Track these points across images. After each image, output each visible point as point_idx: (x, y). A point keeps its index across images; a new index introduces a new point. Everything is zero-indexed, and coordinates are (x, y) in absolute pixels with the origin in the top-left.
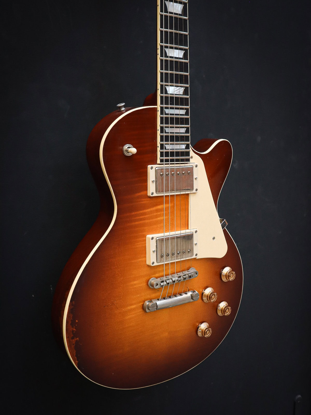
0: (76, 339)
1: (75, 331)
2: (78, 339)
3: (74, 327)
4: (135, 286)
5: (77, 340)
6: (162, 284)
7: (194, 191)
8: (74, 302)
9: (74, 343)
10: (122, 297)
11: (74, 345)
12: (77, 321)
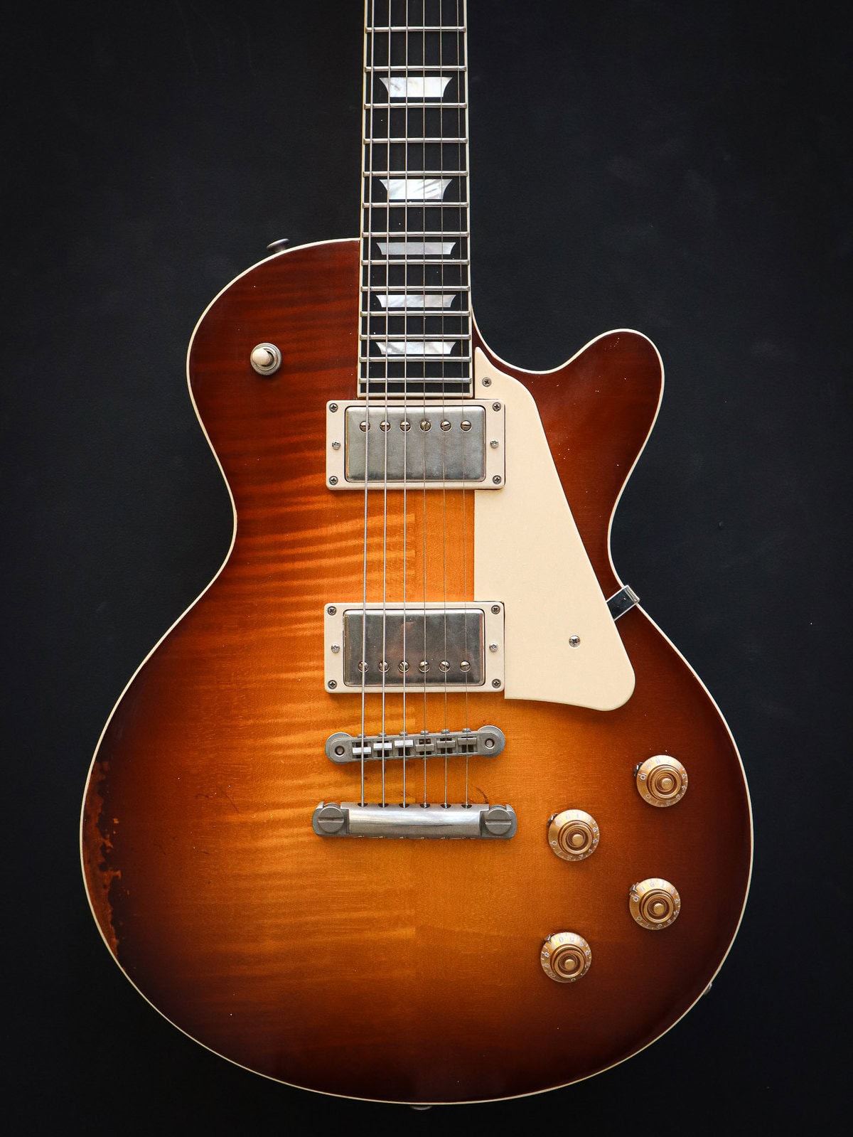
0: (113, 874)
1: (109, 847)
2: (120, 876)
3: (108, 836)
4: (289, 752)
5: (117, 876)
6: (356, 751)
7: (488, 482)
8: (106, 764)
9: (107, 882)
10: (249, 777)
11: (108, 890)
12: (116, 821)
